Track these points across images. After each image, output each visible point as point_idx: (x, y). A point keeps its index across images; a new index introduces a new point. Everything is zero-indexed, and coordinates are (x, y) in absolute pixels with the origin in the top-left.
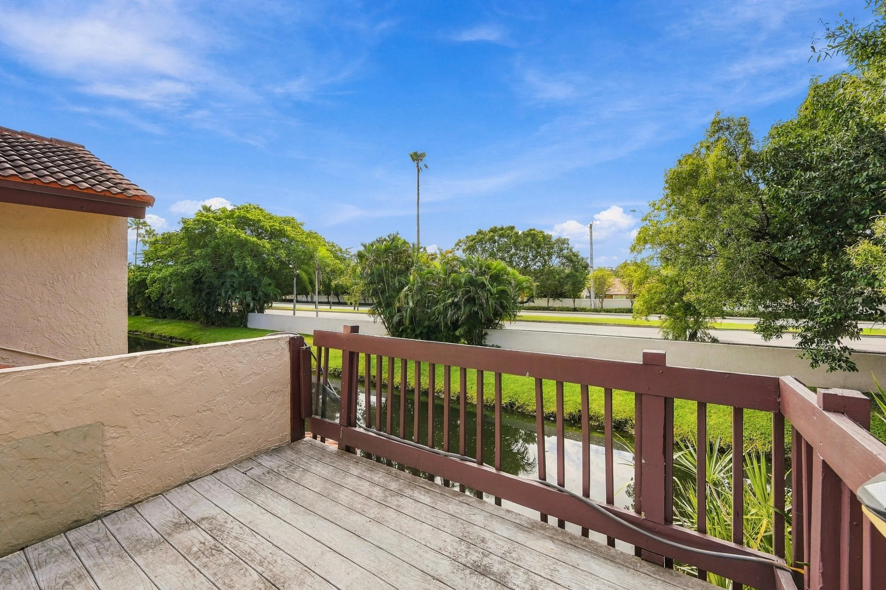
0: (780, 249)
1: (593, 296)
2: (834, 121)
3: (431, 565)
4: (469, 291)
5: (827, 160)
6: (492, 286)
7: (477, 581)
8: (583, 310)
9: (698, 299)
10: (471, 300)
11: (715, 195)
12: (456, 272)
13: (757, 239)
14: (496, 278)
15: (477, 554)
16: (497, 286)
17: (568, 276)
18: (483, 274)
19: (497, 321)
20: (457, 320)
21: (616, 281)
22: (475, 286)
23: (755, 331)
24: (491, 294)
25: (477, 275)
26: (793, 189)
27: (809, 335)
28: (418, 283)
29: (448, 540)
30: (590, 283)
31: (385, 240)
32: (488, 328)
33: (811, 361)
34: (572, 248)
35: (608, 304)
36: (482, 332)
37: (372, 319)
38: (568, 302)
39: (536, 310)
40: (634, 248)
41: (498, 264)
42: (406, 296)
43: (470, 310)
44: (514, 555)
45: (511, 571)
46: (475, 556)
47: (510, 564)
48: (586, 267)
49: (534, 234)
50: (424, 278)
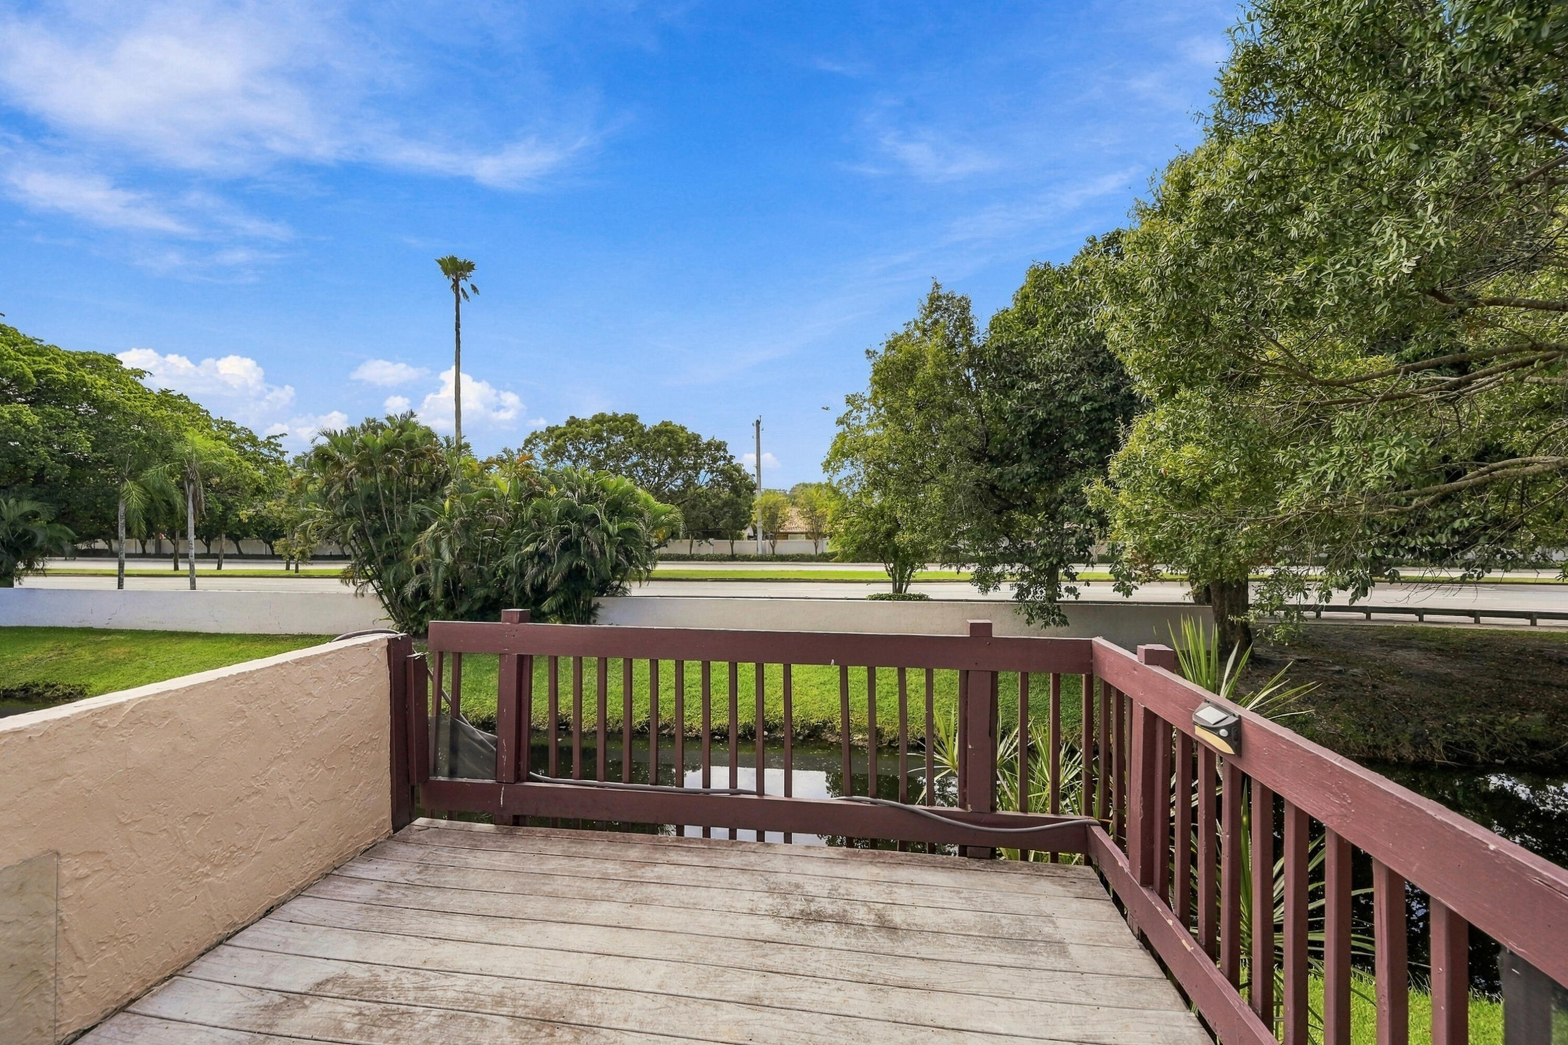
0: (1001, 475)
1: (760, 535)
2: (1053, 322)
3: (752, 929)
4: (568, 531)
5: (1047, 370)
6: (610, 521)
7: (816, 929)
8: (746, 558)
9: (911, 541)
10: (570, 547)
11: (934, 400)
12: (541, 495)
13: (977, 460)
14: (617, 508)
15: (800, 903)
16: (619, 523)
17: (726, 504)
18: (594, 499)
19: (616, 583)
20: (545, 583)
21: (792, 512)
22: (579, 521)
23: (971, 581)
24: (609, 536)
25: (582, 500)
26: (1015, 401)
27: (1026, 584)
28: (461, 514)
29: (754, 898)
30: (757, 516)
31: (382, 426)
32: (601, 595)
33: (1027, 616)
34: (731, 457)
35: (783, 547)
36: (590, 602)
37: (351, 589)
38: (722, 546)
39: (672, 560)
40: (829, 464)
41: (619, 483)
42: (436, 541)
43: (570, 565)
44: (842, 891)
45: (848, 908)
46: (798, 905)
47: (842, 901)
48: (752, 488)
49: (671, 432)
50: (473, 507)
